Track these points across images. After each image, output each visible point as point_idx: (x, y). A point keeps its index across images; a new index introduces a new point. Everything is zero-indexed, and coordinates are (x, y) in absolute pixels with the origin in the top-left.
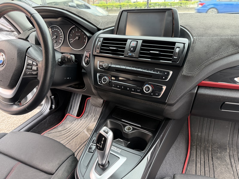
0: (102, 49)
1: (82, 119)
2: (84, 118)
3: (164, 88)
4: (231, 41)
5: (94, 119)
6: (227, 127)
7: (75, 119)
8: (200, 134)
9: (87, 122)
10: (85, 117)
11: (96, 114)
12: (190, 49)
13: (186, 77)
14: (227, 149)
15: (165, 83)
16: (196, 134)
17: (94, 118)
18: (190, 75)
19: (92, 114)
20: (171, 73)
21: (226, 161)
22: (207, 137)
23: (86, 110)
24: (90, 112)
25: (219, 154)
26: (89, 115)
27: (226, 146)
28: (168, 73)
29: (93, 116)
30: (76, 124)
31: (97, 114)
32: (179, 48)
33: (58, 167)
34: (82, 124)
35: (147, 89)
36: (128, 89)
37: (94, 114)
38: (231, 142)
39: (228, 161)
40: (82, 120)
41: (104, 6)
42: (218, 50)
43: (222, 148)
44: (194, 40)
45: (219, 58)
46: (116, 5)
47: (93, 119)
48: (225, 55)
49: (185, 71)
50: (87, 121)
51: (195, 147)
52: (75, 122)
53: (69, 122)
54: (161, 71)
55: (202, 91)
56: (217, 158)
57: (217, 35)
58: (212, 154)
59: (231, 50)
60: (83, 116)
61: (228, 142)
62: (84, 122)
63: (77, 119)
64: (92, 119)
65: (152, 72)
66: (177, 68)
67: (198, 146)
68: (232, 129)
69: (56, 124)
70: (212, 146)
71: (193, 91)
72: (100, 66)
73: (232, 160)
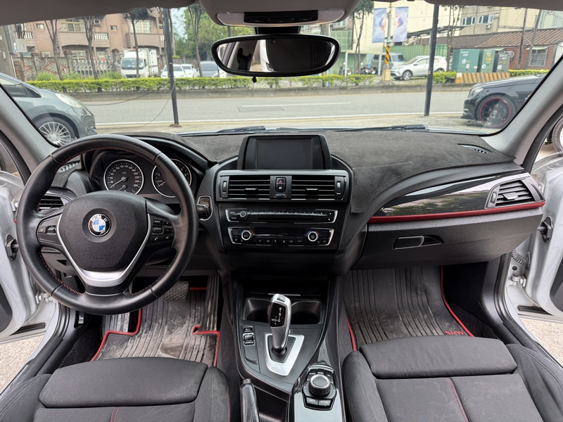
0: (229, 192)
1: (141, 334)
2: (146, 333)
3: (332, 232)
4: (391, 170)
5: (168, 330)
6: (390, 284)
7: (127, 337)
8: (357, 305)
9: (156, 338)
10: (147, 331)
11: (169, 319)
12: (353, 182)
13: (355, 215)
14: (398, 316)
15: (332, 226)
16: (352, 306)
17: (166, 327)
18: (359, 212)
19: (160, 321)
20: (336, 212)
21: (402, 332)
22: (369, 308)
23: (144, 317)
24: (154, 317)
25: (391, 327)
26: (153, 324)
27: (396, 313)
28: (333, 214)
29: (164, 323)
30: (134, 348)
31: (171, 319)
32: (340, 182)
33: (198, 387)
34: (146, 344)
35: (313, 237)
36: (284, 241)
37: (164, 320)
38: (400, 306)
39: (406, 331)
40: (143, 336)
41: (55, 84)
42: (381, 180)
43: (393, 316)
44: (354, 172)
45: (384, 189)
46: (87, 83)
47: (166, 330)
48: (390, 185)
49: (353, 208)
50: (155, 335)
51: (357, 325)
52: (129, 344)
53: (115, 347)
54: (324, 213)
55: (373, 229)
56: (391, 332)
57: (376, 164)
58: (383, 329)
59: (394, 179)
60: (141, 328)
61: (397, 306)
62: (148, 338)
63: (131, 336)
64: (163, 330)
65: (313, 214)
66: (342, 205)
67: (360, 324)
68: (398, 285)
69: (90, 355)
70: (378, 318)
71: (363, 231)
72: (231, 217)
73: (410, 329)
